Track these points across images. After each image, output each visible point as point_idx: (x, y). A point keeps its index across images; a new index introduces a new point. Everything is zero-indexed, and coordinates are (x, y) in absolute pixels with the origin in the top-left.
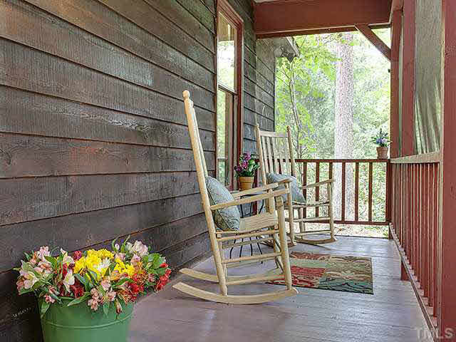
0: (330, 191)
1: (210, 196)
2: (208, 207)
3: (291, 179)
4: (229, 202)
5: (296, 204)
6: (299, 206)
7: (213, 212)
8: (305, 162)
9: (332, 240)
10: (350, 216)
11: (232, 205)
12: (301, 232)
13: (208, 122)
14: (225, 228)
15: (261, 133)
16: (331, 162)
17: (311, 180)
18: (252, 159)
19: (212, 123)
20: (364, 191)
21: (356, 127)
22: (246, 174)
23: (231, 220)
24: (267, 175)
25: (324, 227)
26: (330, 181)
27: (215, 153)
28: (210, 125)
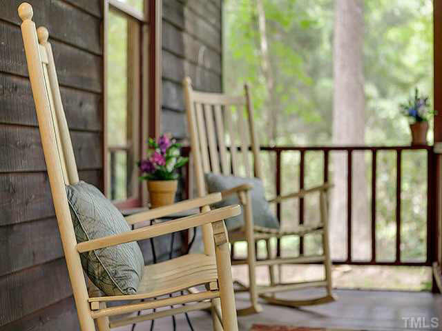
0: (324, 207)
1: (77, 223)
2: (72, 247)
3: (252, 183)
4: (119, 233)
5: (260, 232)
6: (265, 236)
7: (85, 257)
8: (278, 151)
9: (328, 299)
10: (362, 251)
11: (125, 240)
12: (273, 284)
13: (85, 74)
14: (109, 289)
15: (194, 97)
16: (326, 150)
17: (290, 186)
18: (175, 146)
19: (94, 75)
20: (386, 202)
21: (371, 90)
22: (161, 176)
23: (120, 274)
24: (206, 176)
25: (315, 273)
26: (325, 189)
27: (100, 135)
28: (90, 80)
